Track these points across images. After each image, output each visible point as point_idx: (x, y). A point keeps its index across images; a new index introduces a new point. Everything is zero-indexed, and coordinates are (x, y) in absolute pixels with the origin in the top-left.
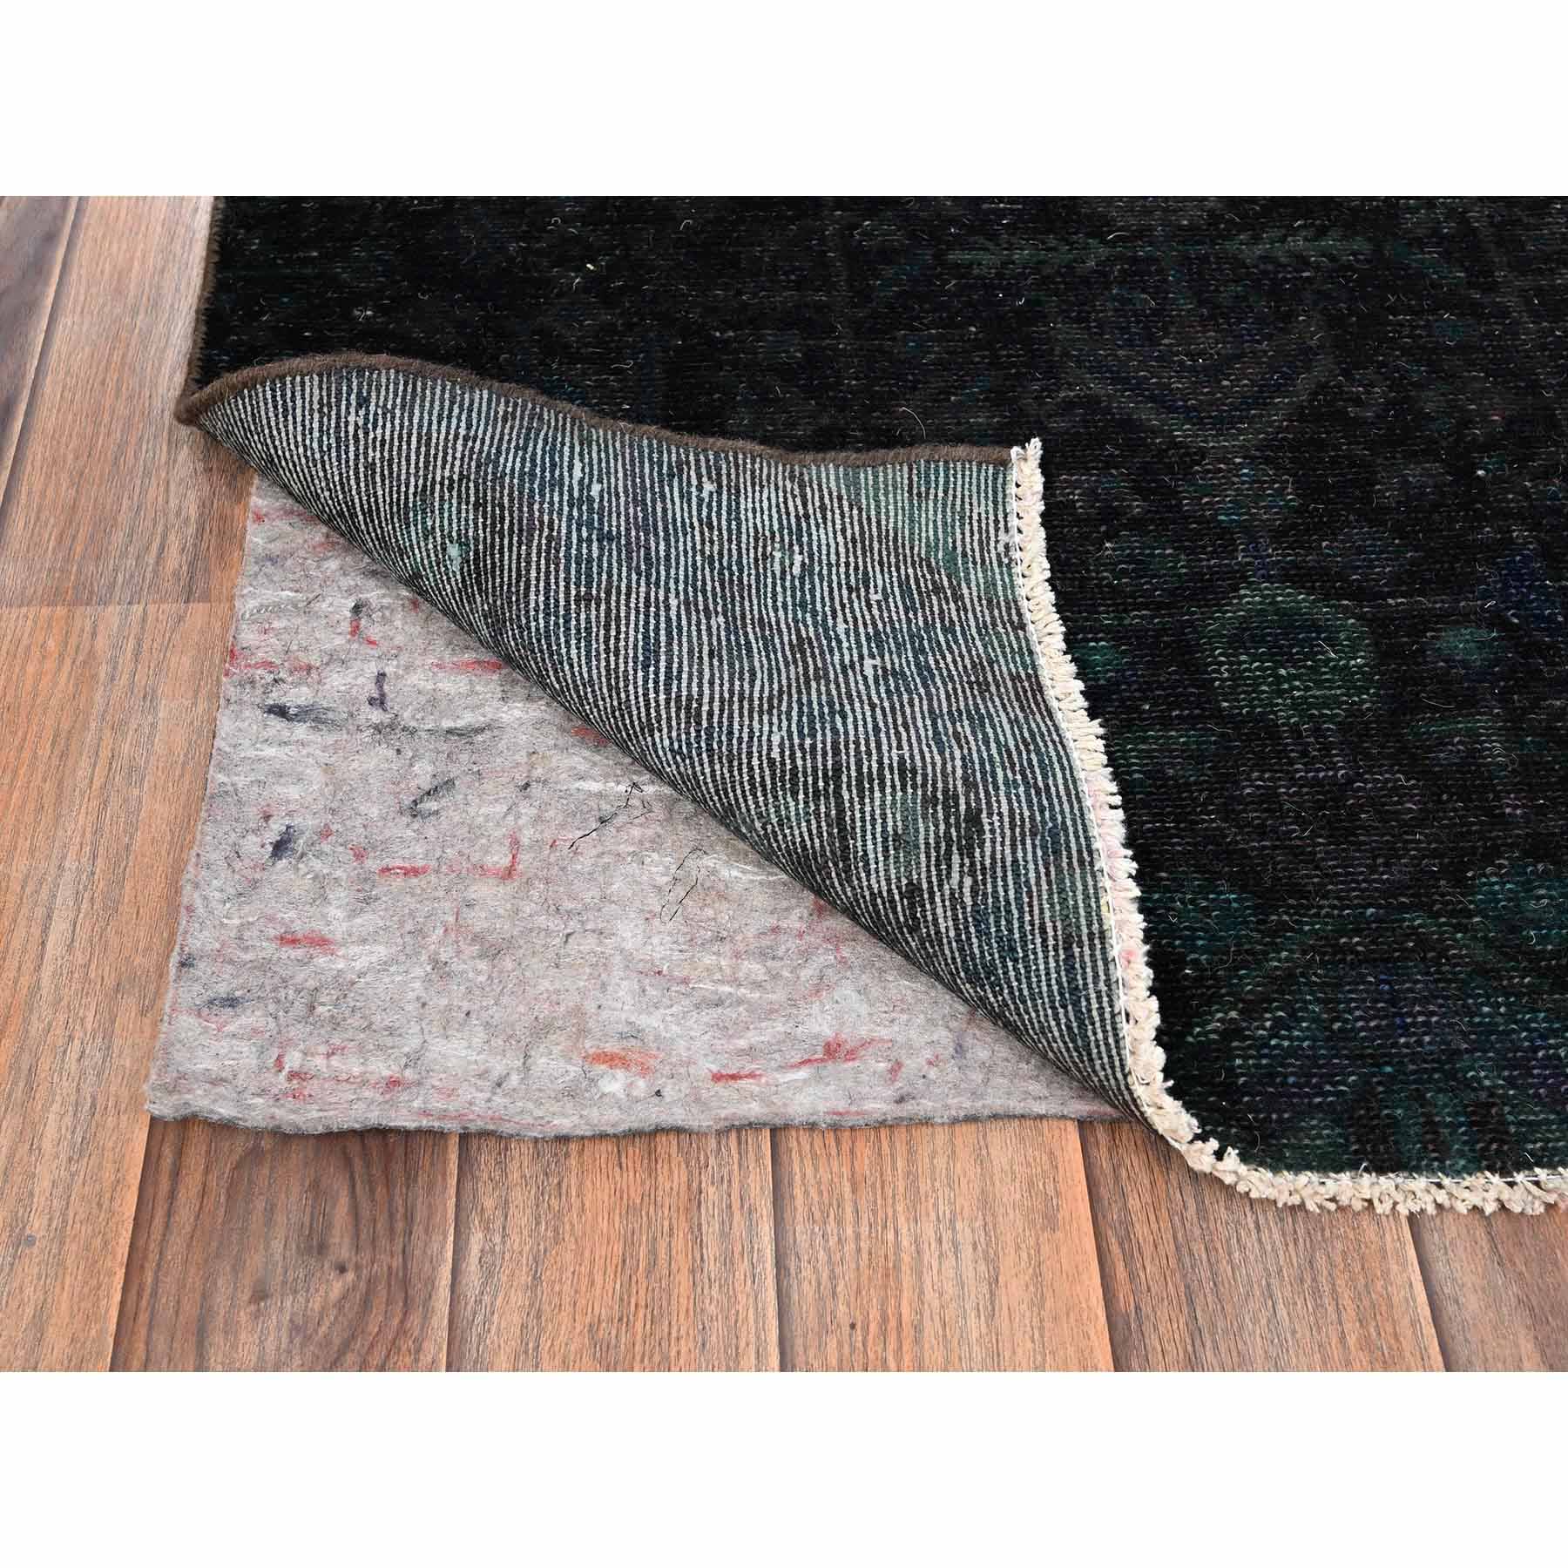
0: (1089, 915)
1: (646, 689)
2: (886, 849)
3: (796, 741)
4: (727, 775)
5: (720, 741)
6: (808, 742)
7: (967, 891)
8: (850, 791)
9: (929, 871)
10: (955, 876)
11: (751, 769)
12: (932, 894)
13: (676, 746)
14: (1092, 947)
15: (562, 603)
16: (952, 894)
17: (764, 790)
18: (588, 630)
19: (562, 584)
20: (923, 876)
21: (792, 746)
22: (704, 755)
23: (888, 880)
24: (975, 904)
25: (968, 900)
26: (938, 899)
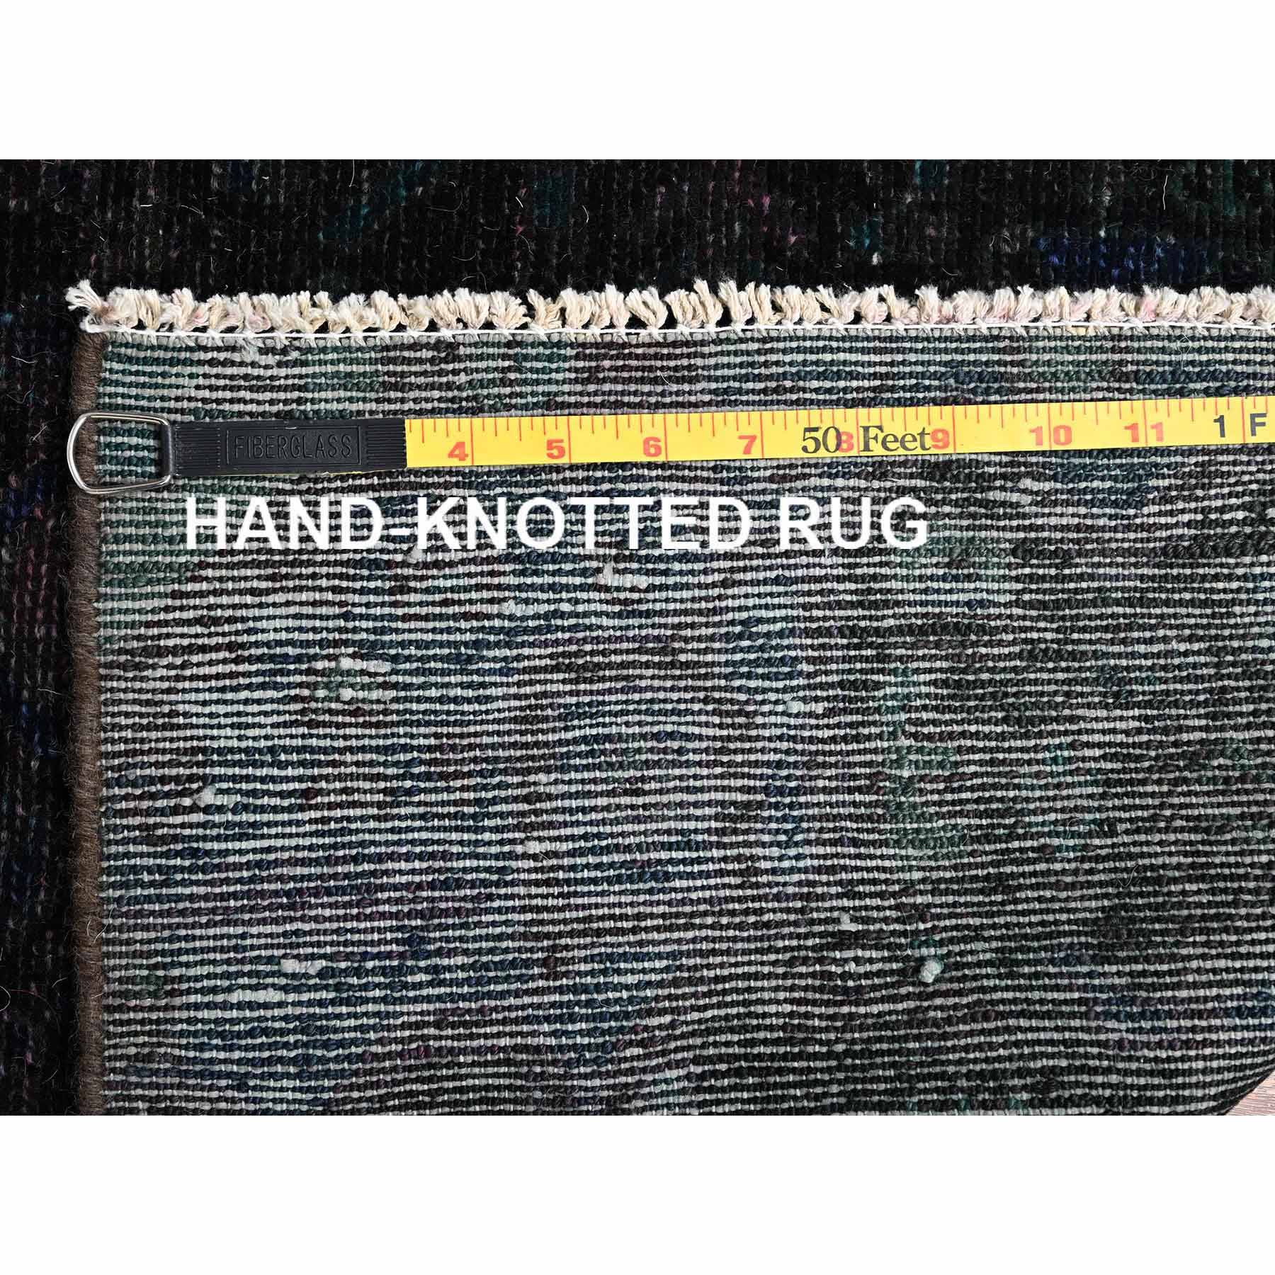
0: (1090, 350)
1: (701, 874)
2: (968, 578)
3: (802, 682)
4: (833, 772)
5: (790, 777)
6: (805, 667)
7: (1036, 486)
8: (884, 617)
9: (1004, 529)
10: (1015, 497)
11: (833, 739)
12: (1031, 528)
13: (783, 838)
14: (1128, 350)
15: (557, 997)
16: (1037, 504)
17: (863, 724)
18: (601, 958)
19: (527, 1000)
20: (1009, 535)
21: (809, 687)
22: (802, 799)
23: (1004, 578)
24: (1054, 478)
25: (1047, 486)
26: (1040, 522)
